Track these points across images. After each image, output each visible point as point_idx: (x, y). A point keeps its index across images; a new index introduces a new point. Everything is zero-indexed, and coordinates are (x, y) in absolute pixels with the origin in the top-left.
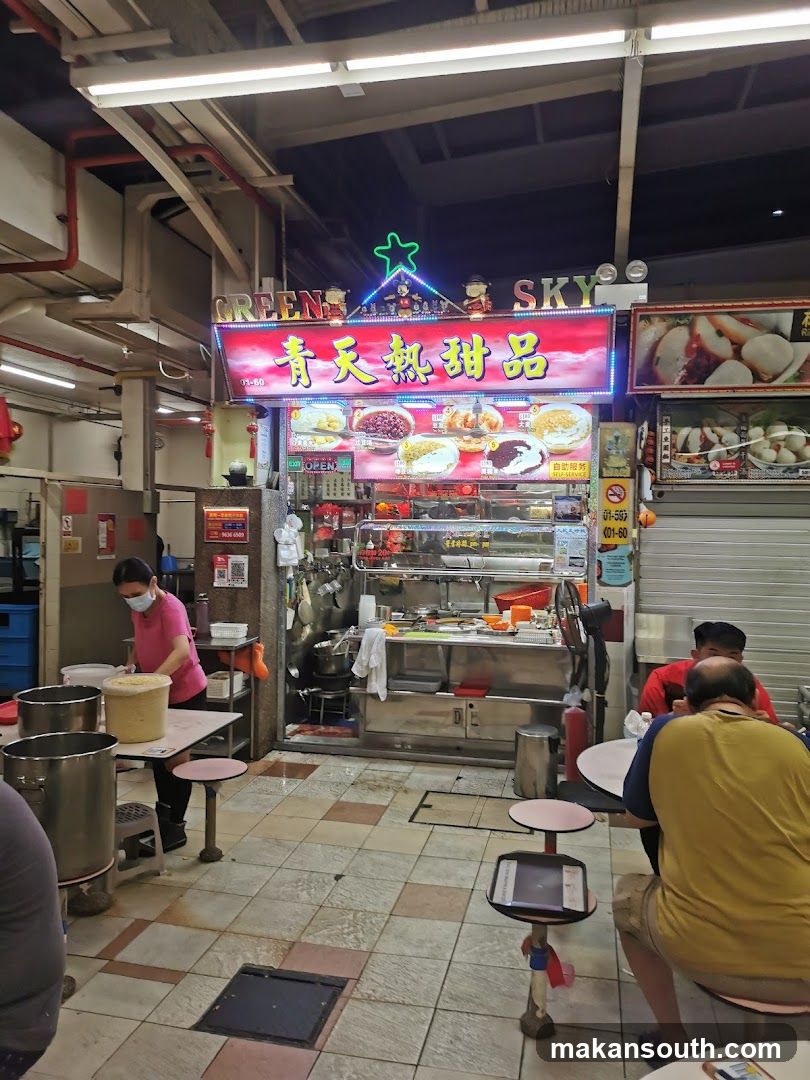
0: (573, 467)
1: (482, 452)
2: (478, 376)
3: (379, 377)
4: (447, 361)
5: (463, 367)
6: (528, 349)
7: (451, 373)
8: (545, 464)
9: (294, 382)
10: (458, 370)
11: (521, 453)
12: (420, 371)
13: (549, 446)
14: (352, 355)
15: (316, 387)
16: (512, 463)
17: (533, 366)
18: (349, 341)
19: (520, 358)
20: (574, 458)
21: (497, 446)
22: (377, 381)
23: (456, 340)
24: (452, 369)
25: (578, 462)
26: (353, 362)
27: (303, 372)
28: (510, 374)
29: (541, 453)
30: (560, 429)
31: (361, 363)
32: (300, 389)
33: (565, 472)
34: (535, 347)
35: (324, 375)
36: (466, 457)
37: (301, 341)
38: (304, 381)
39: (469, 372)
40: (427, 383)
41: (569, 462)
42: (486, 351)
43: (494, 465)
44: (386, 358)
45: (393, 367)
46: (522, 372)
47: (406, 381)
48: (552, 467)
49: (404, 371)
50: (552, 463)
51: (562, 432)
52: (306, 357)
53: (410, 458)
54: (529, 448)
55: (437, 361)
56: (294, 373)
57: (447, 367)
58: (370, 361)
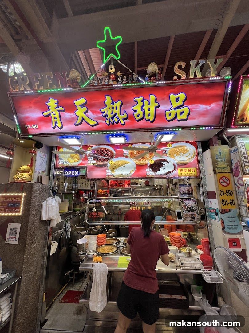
0: (189, 170)
1: (147, 164)
2: (151, 120)
3: (99, 121)
4: (136, 111)
5: (144, 114)
6: (180, 103)
7: (137, 118)
8: (176, 169)
9: (54, 125)
10: (141, 116)
11: (165, 165)
12: (121, 117)
13: (177, 161)
14: (85, 109)
15: (66, 129)
16: (161, 169)
17: (182, 113)
18: (82, 101)
19: (175, 109)
20: (189, 166)
21: (153, 162)
22: (97, 124)
23: (141, 98)
24: (138, 115)
25: (191, 168)
26: (85, 113)
27: (58, 120)
28: (169, 118)
29: (174, 165)
30: (181, 154)
31: (90, 113)
32: (57, 130)
33: (185, 173)
34: (184, 102)
35: (70, 121)
36: (139, 167)
37: (56, 101)
38: (59, 125)
39: (147, 118)
40: (124, 125)
41: (187, 169)
42: (157, 104)
43: (152, 170)
44: (102, 110)
45: (107, 115)
46: (176, 116)
47: (113, 124)
48: (179, 171)
49: (112, 118)
50: (179, 169)
51: (183, 155)
52: (59, 111)
53: (113, 168)
54: (168, 162)
55: (130, 111)
56: (54, 120)
57: (135, 114)
58: (94, 112)
